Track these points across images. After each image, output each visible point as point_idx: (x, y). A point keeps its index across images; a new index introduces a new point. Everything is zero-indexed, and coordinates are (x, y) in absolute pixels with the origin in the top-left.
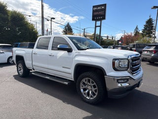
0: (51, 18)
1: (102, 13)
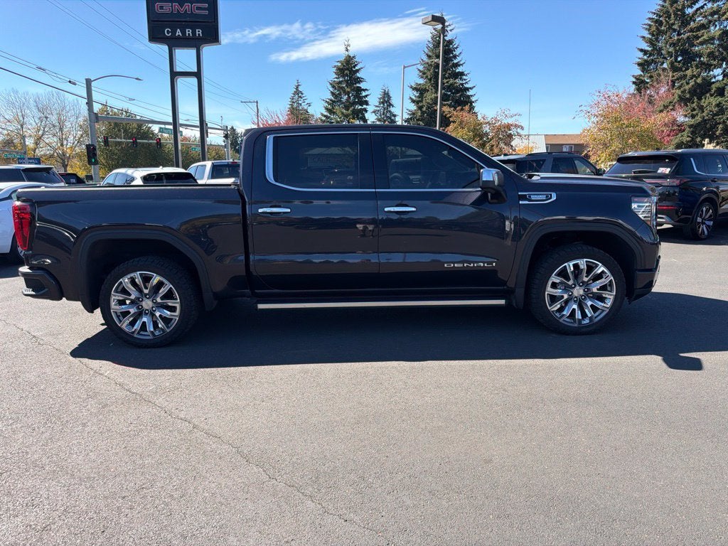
1: (199, 8)
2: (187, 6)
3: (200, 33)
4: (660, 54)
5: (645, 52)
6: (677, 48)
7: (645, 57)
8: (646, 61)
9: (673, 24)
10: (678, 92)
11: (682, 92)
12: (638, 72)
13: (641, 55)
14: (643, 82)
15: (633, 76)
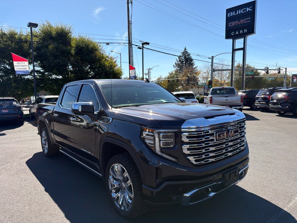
0: (143, 44)
1: (246, 21)
2: (241, 21)
3: (246, 31)
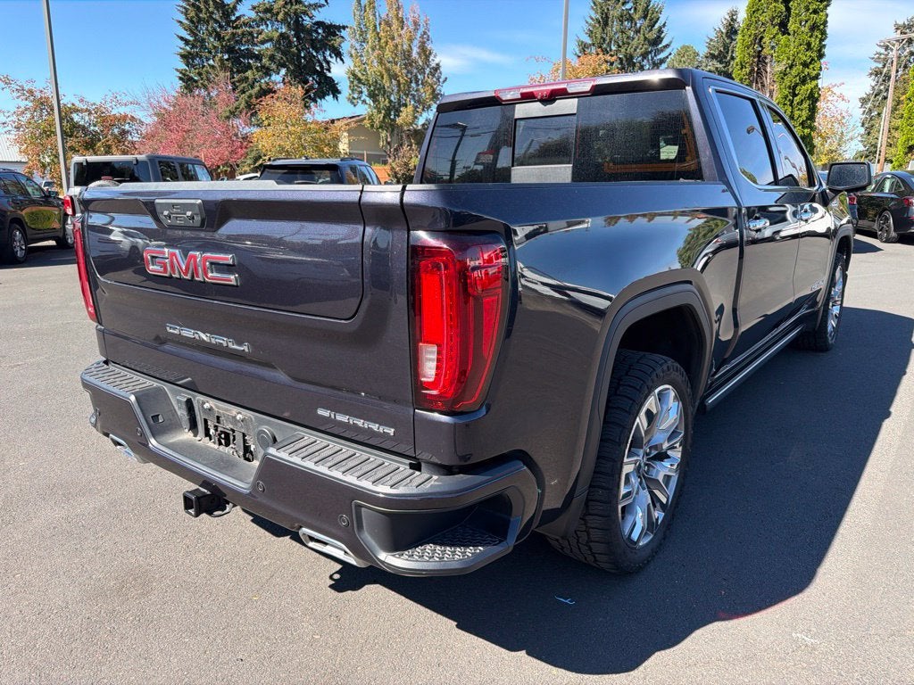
4: (203, 47)
5: (187, 42)
6: (224, 43)
7: (188, 48)
8: (189, 53)
9: (213, 13)
10: (245, 96)
11: (249, 97)
12: (183, 66)
13: (182, 44)
14: (191, 79)
15: (177, 70)
